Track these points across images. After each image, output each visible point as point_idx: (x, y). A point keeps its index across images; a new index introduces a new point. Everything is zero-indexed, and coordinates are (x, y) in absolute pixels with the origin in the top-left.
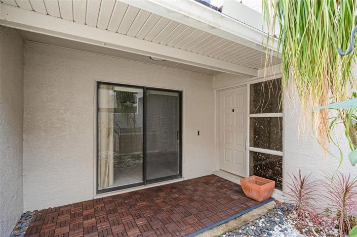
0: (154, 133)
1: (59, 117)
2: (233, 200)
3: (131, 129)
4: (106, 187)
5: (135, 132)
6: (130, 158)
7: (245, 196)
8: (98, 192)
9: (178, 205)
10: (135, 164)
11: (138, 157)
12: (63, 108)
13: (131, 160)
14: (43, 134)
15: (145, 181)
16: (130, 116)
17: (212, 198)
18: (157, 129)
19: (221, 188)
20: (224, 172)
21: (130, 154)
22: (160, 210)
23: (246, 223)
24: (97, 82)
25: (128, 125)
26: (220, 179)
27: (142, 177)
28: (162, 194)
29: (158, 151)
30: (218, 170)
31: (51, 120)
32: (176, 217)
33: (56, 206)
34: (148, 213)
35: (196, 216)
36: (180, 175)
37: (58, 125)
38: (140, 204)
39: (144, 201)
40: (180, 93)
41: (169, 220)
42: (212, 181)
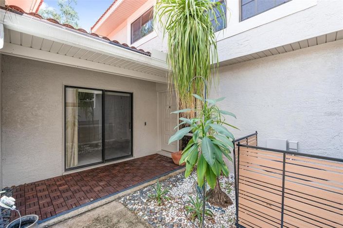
0: (110, 125)
1: (34, 113)
2: (166, 166)
3: (89, 121)
4: (72, 166)
5: (94, 124)
6: (89, 146)
7: (175, 164)
8: (66, 170)
9: (129, 173)
10: (94, 151)
11: (97, 145)
12: (37, 106)
13: (90, 148)
14: (19, 126)
15: (104, 161)
16: (88, 110)
17: (153, 167)
18: (113, 120)
19: (160, 161)
20: (164, 152)
21: (88, 143)
22: (116, 176)
23: (171, 177)
24: (65, 86)
25: (86, 118)
26: (161, 156)
27: (101, 158)
28: (117, 168)
29: (114, 140)
30: (160, 150)
31: (26, 115)
32: (127, 178)
33: (31, 182)
34: (107, 179)
35: (140, 177)
36: (132, 155)
37: (32, 119)
38: (101, 175)
39: (104, 173)
40: (132, 94)
41: (122, 180)
42: (155, 158)
